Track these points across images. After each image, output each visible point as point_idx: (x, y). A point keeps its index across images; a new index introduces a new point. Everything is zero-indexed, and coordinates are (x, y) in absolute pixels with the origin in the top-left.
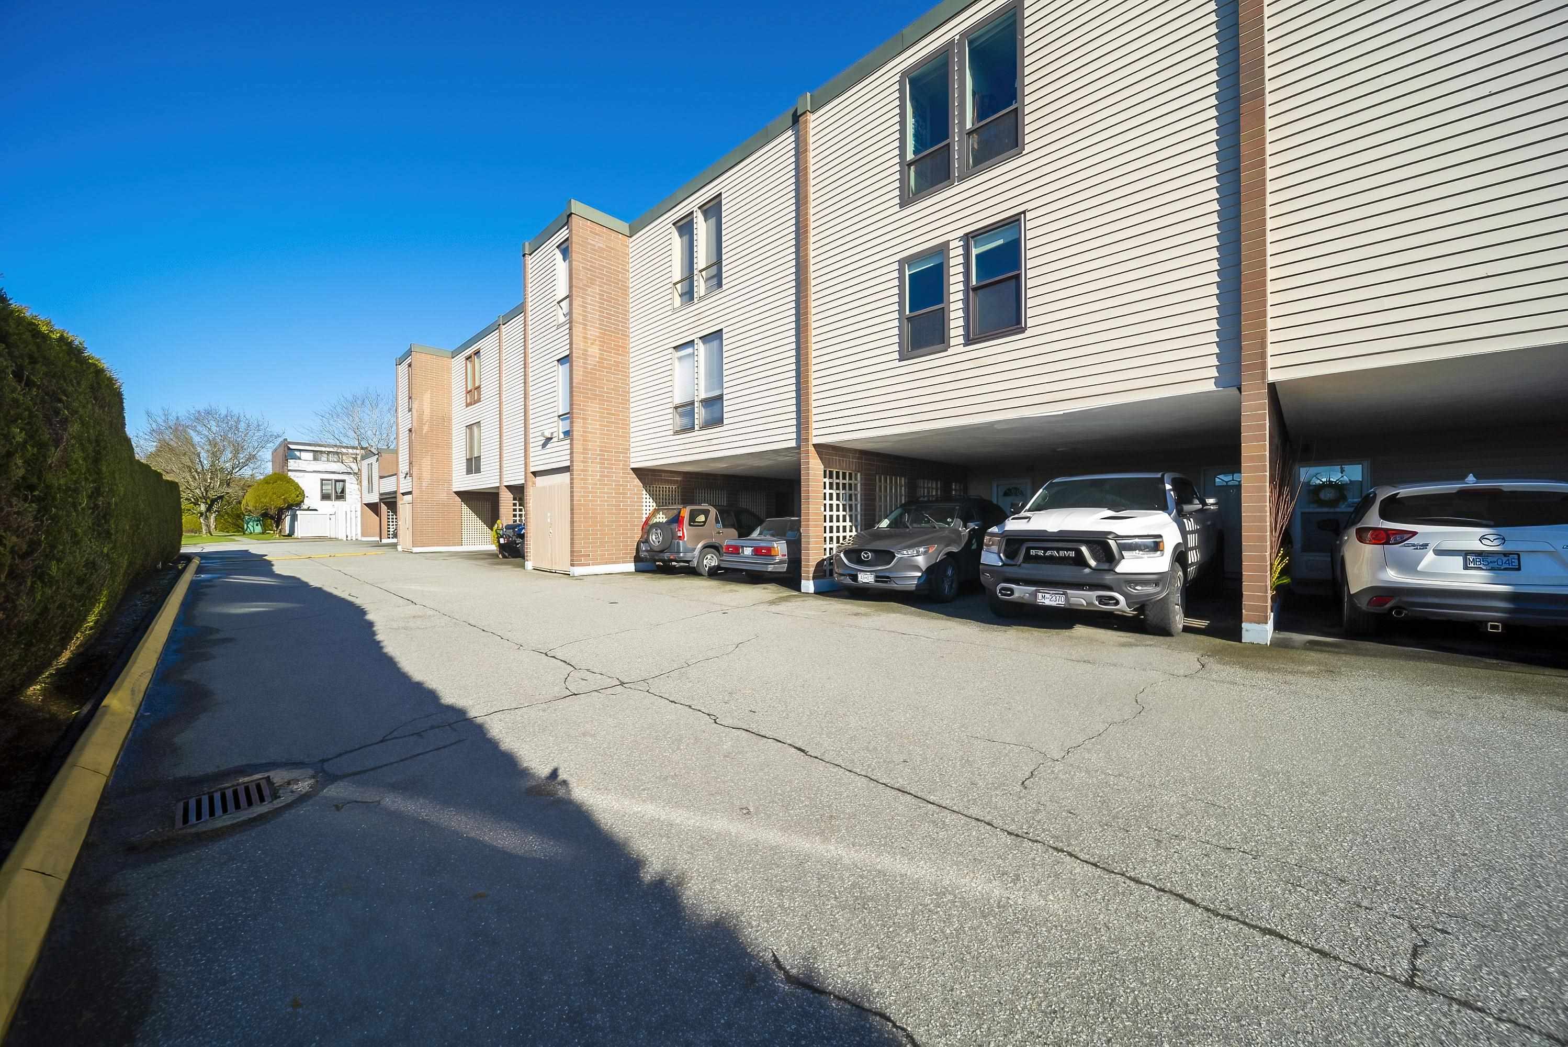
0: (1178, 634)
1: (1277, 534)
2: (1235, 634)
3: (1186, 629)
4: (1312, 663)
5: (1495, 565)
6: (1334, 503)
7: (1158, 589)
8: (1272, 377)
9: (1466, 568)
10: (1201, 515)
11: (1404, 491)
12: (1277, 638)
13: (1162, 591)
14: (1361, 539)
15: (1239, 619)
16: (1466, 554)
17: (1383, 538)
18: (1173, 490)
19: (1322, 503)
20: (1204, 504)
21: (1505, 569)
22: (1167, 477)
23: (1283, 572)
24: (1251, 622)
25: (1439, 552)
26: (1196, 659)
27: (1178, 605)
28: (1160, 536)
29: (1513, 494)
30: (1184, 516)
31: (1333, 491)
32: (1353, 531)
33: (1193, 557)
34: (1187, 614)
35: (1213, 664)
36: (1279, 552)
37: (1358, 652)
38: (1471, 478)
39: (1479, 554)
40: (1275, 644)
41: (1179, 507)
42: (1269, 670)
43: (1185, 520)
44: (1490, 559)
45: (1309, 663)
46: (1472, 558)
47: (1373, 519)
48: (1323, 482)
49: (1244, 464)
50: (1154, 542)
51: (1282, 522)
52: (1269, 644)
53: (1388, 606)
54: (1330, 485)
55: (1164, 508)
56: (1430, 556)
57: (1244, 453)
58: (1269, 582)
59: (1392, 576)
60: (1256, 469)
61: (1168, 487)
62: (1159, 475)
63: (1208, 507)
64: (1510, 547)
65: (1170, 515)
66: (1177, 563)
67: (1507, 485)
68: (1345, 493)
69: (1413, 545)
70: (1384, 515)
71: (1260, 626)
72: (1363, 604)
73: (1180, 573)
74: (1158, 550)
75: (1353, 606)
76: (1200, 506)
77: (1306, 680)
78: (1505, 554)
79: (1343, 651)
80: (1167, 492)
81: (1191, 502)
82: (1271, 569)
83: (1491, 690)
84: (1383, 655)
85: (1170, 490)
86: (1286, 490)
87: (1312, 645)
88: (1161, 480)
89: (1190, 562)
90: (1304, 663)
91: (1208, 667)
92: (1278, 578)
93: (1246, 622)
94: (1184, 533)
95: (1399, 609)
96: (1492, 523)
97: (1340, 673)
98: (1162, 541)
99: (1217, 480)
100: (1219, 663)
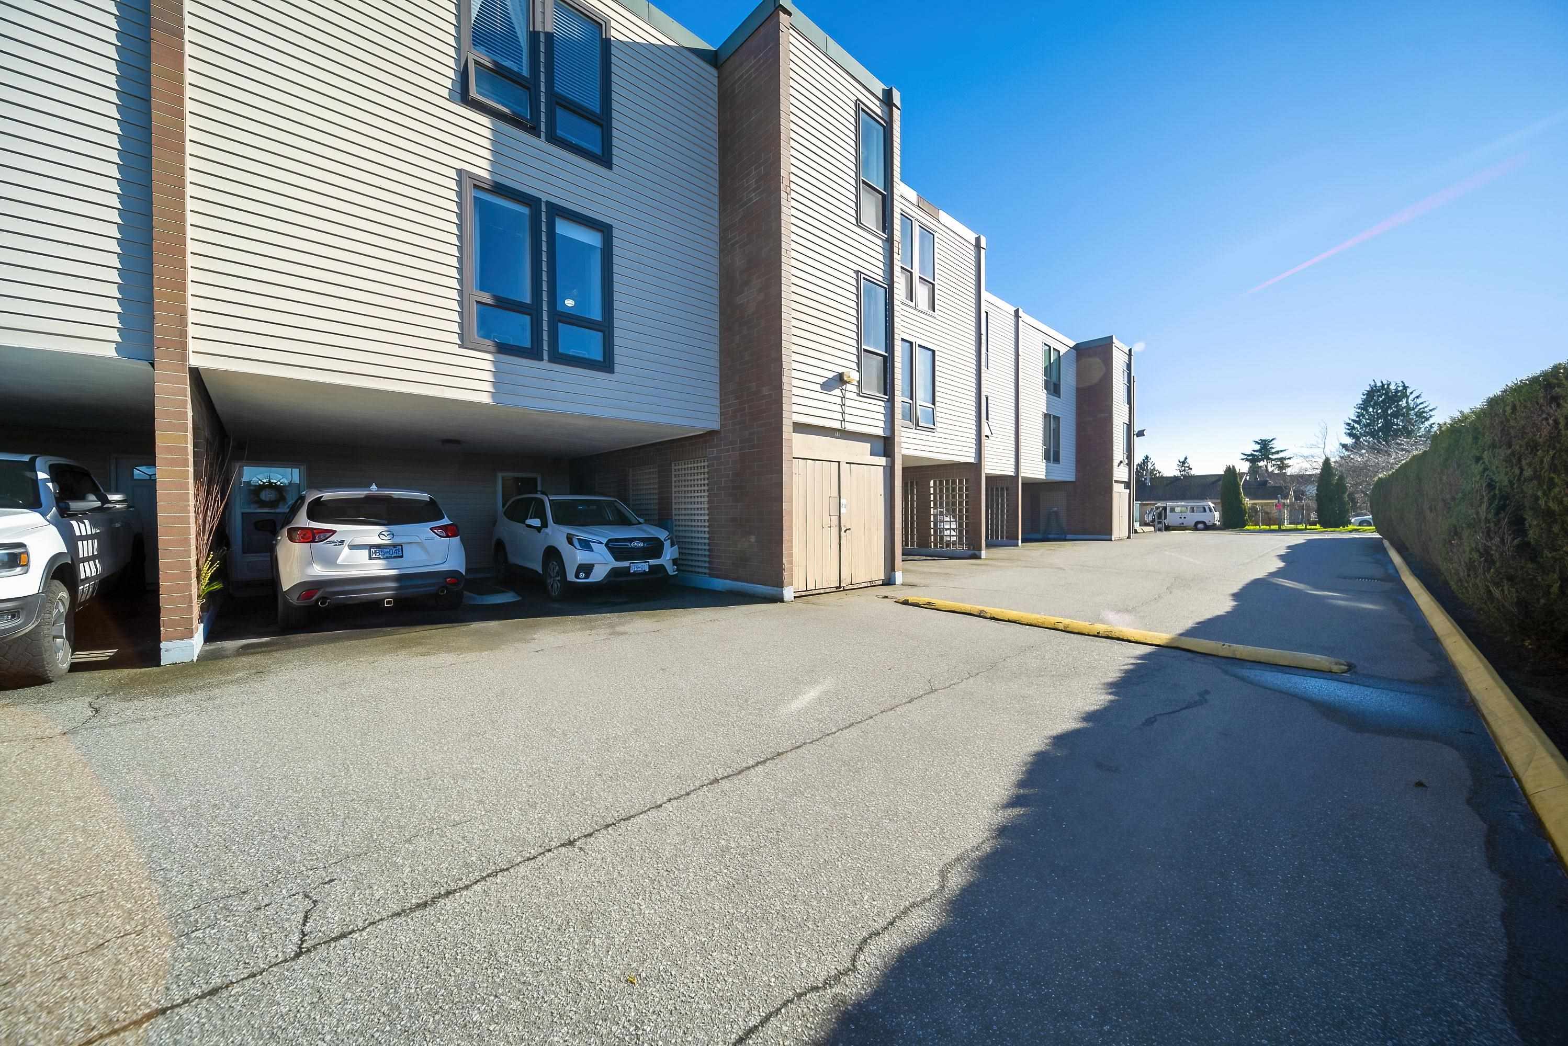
0: (61, 677)
1: (206, 537)
2: (152, 657)
3: (75, 668)
4: (244, 668)
5: (388, 555)
6: (273, 504)
7: (18, 622)
8: (195, 361)
9: (370, 558)
10: (101, 515)
11: (327, 495)
12: (207, 651)
13: (25, 624)
14: (291, 539)
15: (156, 638)
16: (371, 546)
17: (311, 536)
18: (52, 480)
19: (262, 504)
20: (105, 500)
21: (395, 557)
22: (39, 462)
23: (212, 579)
24: (171, 640)
25: (353, 547)
26: (87, 705)
27: (61, 637)
28: (22, 545)
29: (400, 500)
30: (73, 516)
31: (273, 492)
32: (285, 530)
33: (88, 570)
34: (76, 646)
35: (115, 706)
36: (208, 556)
37: (290, 646)
38: (374, 487)
39: (378, 546)
40: (204, 658)
41: (61, 505)
42: (191, 690)
43: (74, 523)
44: (385, 550)
45: (238, 670)
46: (376, 550)
47: (303, 520)
48: (264, 483)
49: (160, 456)
50: (9, 554)
51: (212, 523)
52: (195, 660)
53: (314, 598)
54: (270, 486)
55: (34, 504)
56: (346, 551)
57: (158, 442)
58: (194, 590)
59: (318, 571)
60: (173, 462)
61: (42, 475)
62: (26, 458)
63: (112, 505)
64: (398, 540)
65: (44, 515)
66: (57, 582)
67: (396, 494)
68: (284, 494)
69: (334, 542)
70: (311, 516)
71: (185, 641)
72: (294, 600)
73: (64, 594)
74: (18, 566)
75: (286, 602)
76: (99, 504)
77: (233, 689)
78: (394, 546)
79: (275, 648)
80: (40, 484)
81: (82, 498)
82: (198, 578)
83: (384, 653)
84: (309, 644)
85: (45, 480)
86: (216, 489)
87: (245, 651)
88: (31, 466)
89: (83, 576)
90: (235, 670)
91: (103, 712)
92: (208, 584)
93: (166, 640)
94: (71, 539)
95: (324, 599)
96: (386, 522)
97: (269, 672)
98: (27, 553)
99: (136, 472)
100: (123, 700)
